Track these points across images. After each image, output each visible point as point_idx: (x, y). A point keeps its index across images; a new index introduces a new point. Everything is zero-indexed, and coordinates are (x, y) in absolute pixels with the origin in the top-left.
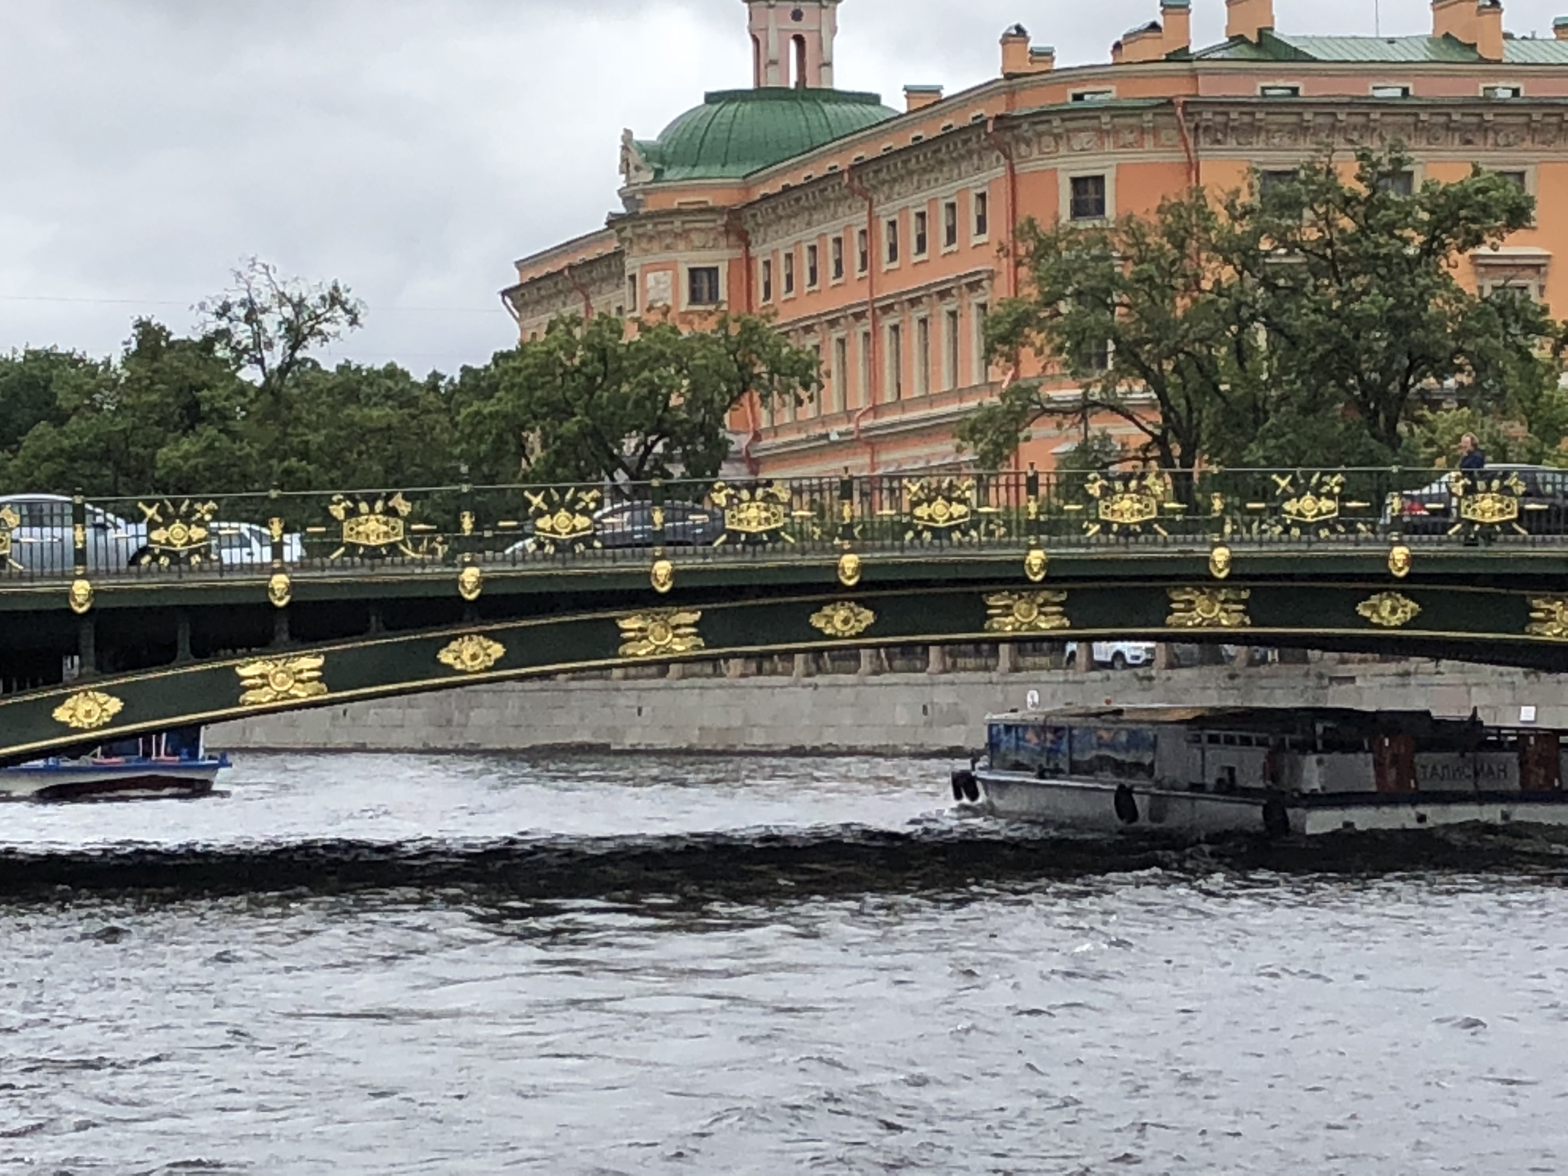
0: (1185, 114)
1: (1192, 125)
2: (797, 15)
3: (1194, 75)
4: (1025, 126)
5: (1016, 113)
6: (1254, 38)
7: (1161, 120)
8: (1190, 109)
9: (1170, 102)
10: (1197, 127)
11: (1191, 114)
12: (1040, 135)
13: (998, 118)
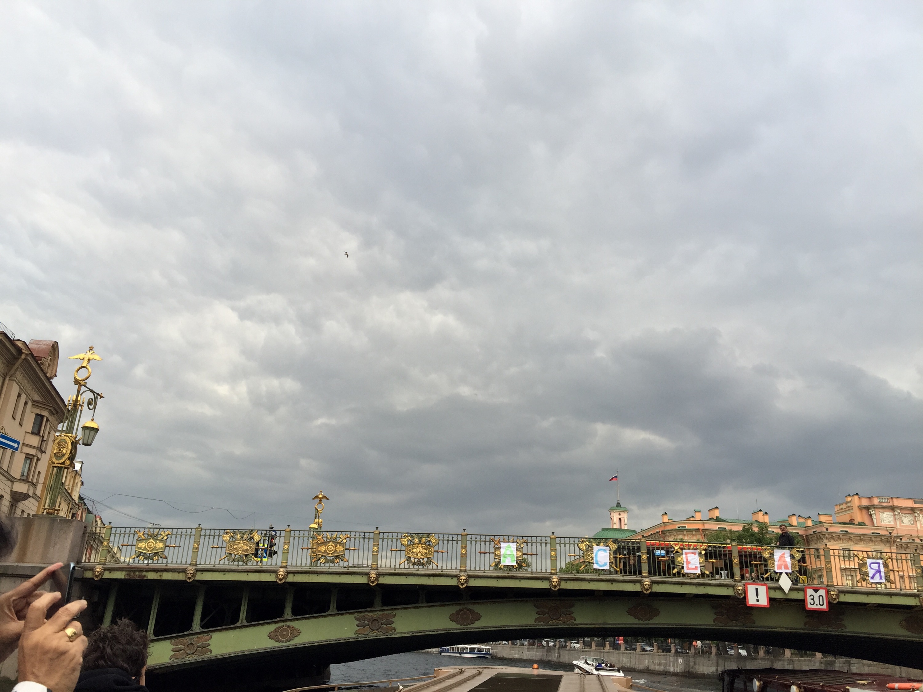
0: (702, 532)
1: (704, 534)
2: (620, 514)
3: (703, 524)
4: (668, 533)
5: (666, 530)
6: (715, 518)
7: (697, 533)
8: (703, 531)
9: (699, 529)
10: (705, 535)
11: (704, 532)
12: (671, 535)
13: (662, 531)
